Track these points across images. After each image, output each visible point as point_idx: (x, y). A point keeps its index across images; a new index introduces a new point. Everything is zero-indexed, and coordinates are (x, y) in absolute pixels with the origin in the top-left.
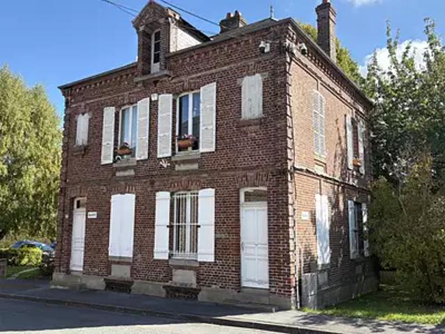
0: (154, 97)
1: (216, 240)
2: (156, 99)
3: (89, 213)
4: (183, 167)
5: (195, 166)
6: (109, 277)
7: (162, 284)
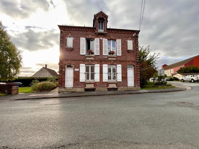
0: (101, 38)
1: (122, 76)
2: (102, 39)
3: (75, 69)
4: (111, 59)
5: (115, 59)
6: (86, 88)
7: (106, 88)
